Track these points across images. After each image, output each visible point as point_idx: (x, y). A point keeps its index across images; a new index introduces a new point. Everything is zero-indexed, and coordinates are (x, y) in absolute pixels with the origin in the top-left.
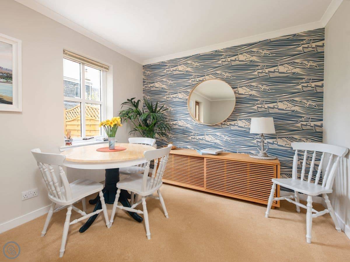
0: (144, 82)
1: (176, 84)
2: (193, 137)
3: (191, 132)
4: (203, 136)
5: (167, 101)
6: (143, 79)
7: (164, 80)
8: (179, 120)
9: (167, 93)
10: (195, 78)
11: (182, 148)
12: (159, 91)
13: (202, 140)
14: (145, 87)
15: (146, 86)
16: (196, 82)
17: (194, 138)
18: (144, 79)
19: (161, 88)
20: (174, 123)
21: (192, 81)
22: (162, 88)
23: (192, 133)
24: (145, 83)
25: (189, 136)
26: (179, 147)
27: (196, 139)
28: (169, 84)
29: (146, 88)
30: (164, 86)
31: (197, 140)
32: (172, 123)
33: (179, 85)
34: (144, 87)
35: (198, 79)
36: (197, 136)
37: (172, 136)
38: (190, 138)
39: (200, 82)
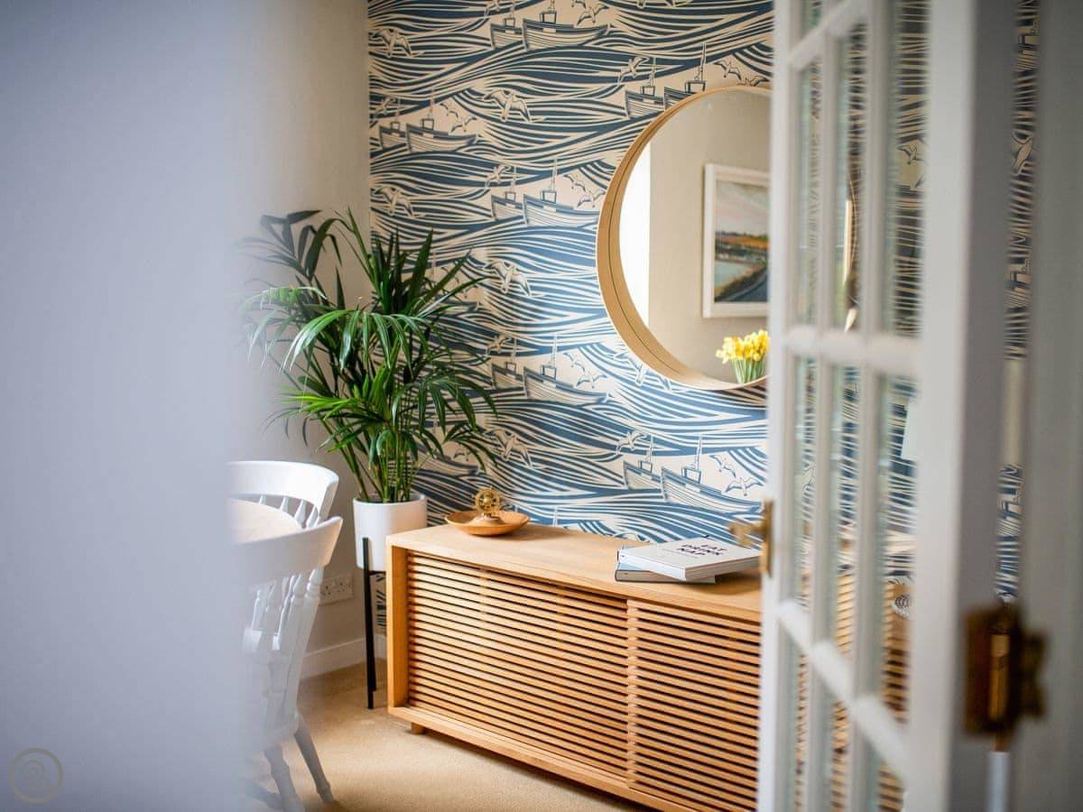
0: (376, 98)
1: (542, 118)
2: (633, 460)
3: (626, 430)
4: (687, 460)
5: (498, 222)
6: (372, 78)
7: (480, 85)
8: (560, 349)
9: (495, 175)
10: (646, 77)
11: (575, 527)
12: (452, 156)
13: (682, 480)
14: (383, 130)
15: (385, 122)
16: (649, 107)
17: (639, 471)
18: (374, 82)
19: (463, 143)
20: (536, 363)
21: (630, 95)
22: (471, 140)
23: (630, 437)
24: (382, 107)
25: (612, 451)
26: (560, 522)
27: (649, 473)
28: (505, 112)
29: (385, 135)
30: (480, 128)
31: (656, 479)
32: (520, 364)
33: (559, 122)
34: (375, 132)
35: (660, 86)
36: (655, 454)
37: (523, 449)
38: (617, 466)
39: (674, 103)
